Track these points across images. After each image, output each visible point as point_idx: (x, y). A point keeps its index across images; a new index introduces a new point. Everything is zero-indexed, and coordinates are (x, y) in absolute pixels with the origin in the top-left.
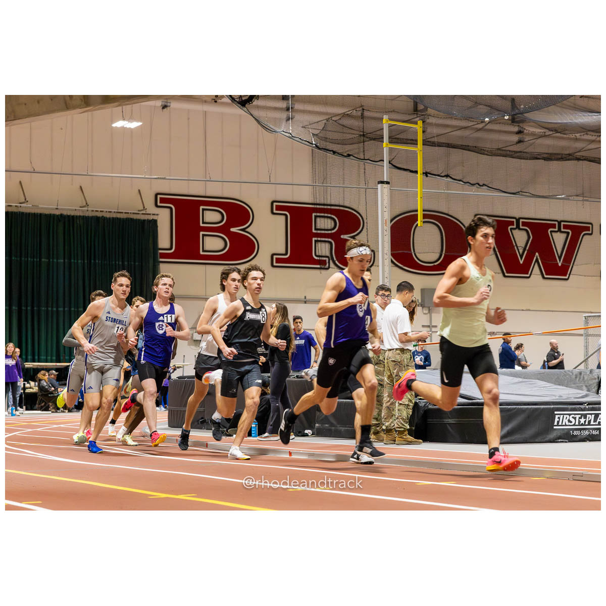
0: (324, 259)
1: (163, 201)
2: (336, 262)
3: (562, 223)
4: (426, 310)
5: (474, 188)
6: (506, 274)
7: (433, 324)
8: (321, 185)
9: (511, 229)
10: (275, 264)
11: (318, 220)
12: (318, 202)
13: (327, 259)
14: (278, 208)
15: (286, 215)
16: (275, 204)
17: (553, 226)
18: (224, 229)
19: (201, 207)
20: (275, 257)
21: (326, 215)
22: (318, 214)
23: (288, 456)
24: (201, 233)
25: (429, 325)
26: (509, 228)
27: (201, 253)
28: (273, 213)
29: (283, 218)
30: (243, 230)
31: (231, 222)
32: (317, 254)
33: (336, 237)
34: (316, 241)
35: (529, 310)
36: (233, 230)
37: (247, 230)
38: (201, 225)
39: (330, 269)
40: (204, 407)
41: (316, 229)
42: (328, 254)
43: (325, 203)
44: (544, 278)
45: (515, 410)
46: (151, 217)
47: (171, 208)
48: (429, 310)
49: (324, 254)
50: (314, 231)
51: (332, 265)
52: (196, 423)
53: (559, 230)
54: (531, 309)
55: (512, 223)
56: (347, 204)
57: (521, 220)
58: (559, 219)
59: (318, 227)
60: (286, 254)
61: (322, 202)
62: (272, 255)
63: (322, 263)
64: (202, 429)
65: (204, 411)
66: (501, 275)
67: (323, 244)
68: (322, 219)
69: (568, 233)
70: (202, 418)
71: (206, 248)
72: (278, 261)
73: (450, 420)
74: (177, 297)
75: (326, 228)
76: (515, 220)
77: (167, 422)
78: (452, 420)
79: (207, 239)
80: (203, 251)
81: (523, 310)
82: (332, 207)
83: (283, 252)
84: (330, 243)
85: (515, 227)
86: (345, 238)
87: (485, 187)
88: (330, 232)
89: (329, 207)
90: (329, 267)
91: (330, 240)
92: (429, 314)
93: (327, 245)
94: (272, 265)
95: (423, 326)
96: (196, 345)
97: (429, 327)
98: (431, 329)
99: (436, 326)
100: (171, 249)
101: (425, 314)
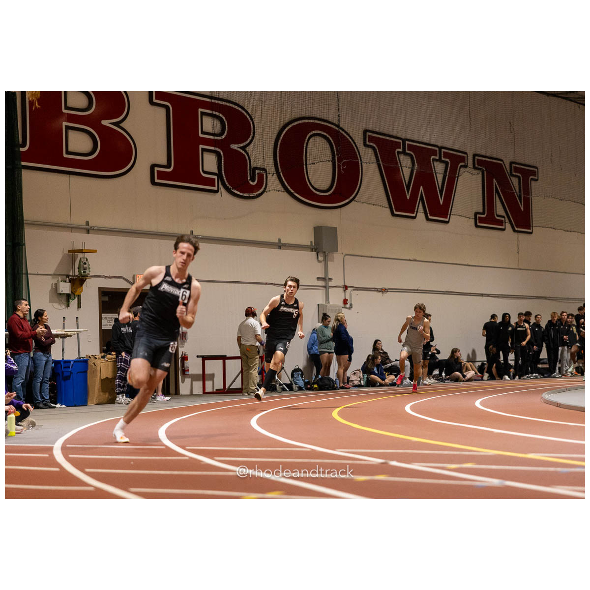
0: (212, 177)
2: (227, 183)
3: (443, 150)
4: (322, 256)
6: (396, 213)
7: (329, 277)
9: (399, 152)
10: (157, 181)
11: (205, 118)
13: (215, 177)
14: (158, 96)
15: (167, 108)
17: (434, 153)
18: (93, 121)
20: (156, 169)
21: (213, 112)
22: (205, 111)
24: (64, 124)
25: (324, 277)
26: (397, 150)
27: (65, 155)
28: (151, 103)
29: (164, 111)
30: (117, 124)
32: (205, 169)
33: (224, 145)
34: (203, 150)
35: (415, 260)
36: (105, 123)
37: (122, 125)
38: (64, 111)
39: (220, 194)
41: (203, 132)
42: (216, 171)
43: (213, 94)
44: (428, 219)
48: (325, 257)
49: (211, 170)
50: (200, 135)
51: (222, 187)
53: (440, 160)
54: (417, 260)
55: (397, 145)
56: (236, 99)
57: (407, 142)
58: (440, 144)
59: (205, 129)
60: (168, 166)
62: (153, 167)
63: (211, 182)
66: (388, 211)
68: (209, 119)
69: (446, 163)
71: (71, 149)
72: (161, 175)
74: (27, 224)
76: (401, 141)
79: (72, 135)
80: (68, 153)
81: (411, 260)
82: (221, 103)
83: (164, 162)
84: (219, 154)
85: (401, 150)
86: (235, 148)
88: (218, 138)
89: (217, 102)
90: (218, 190)
91: (218, 149)
92: (324, 263)
93: (215, 158)
94: (153, 183)
95: (318, 279)
96: (60, 303)
97: (324, 279)
98: (327, 284)
99: (330, 279)
100: (24, 145)
101: (319, 261)
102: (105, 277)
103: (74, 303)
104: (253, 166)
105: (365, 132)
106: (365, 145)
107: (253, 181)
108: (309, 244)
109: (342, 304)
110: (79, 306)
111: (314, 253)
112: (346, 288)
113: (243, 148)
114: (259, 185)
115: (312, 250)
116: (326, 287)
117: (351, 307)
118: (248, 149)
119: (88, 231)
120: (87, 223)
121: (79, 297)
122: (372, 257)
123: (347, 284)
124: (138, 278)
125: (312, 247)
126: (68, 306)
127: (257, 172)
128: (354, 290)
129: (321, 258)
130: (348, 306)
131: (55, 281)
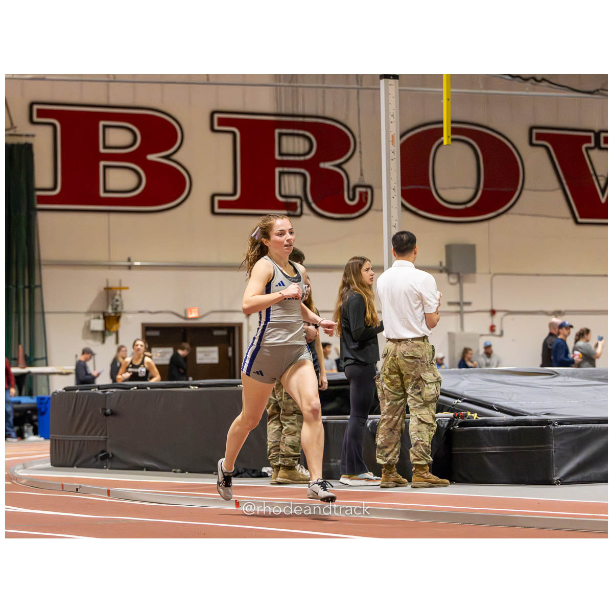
0: (293, 200)
1: (41, 113)
2: (314, 206)
4: (454, 278)
5: (528, 84)
6: (580, 220)
7: (466, 300)
8: (287, 84)
9: (587, 149)
10: (218, 210)
11: (284, 139)
12: (283, 111)
13: (298, 201)
14: (222, 122)
15: (234, 133)
16: (216, 116)
18: (137, 157)
19: (102, 123)
20: (217, 199)
21: (296, 131)
22: (284, 131)
23: (234, 508)
24: (102, 164)
25: (457, 300)
26: (585, 146)
27: (102, 194)
28: (213, 130)
29: (229, 137)
30: (167, 157)
31: (148, 146)
32: (283, 193)
33: (311, 165)
34: (281, 173)
36: (152, 157)
37: (175, 157)
38: (102, 150)
39: (304, 217)
40: (106, 435)
41: (281, 154)
42: (300, 193)
43: (296, 112)
45: (590, 431)
46: (23, 140)
47: (54, 126)
48: (459, 278)
49: (293, 193)
50: (277, 157)
51: (306, 209)
52: (94, 460)
55: (588, 140)
56: (328, 113)
57: (602, 136)
59: (284, 150)
60: (235, 194)
61: (290, 111)
62: (213, 197)
63: (291, 206)
64: (102, 468)
65: (105, 441)
66: (571, 221)
67: (292, 178)
68: (291, 139)
70: (103, 452)
71: (111, 185)
72: (222, 204)
73: (487, 448)
75: (297, 151)
76: (592, 135)
77: (49, 458)
78: (490, 448)
79: (111, 173)
80: (106, 191)
82: (307, 120)
83: (229, 189)
84: (304, 176)
85: (592, 144)
86: (327, 167)
87: (544, 84)
88: (302, 158)
89: (301, 119)
90: (301, 214)
91: (302, 171)
92: (458, 285)
93: (298, 180)
94: (213, 212)
95: (450, 304)
96: (94, 339)
97: (458, 304)
98: (462, 308)
99: (469, 304)
100: (54, 188)
101: (452, 284)
102: (150, 312)
103: (111, 339)
104: (352, 184)
105: (531, 129)
106: (531, 144)
107: (353, 199)
108: (437, 264)
109: (487, 331)
110: (117, 342)
111: (444, 275)
112: (493, 312)
113: (339, 166)
114: (361, 204)
115: (441, 271)
116: (461, 313)
117: (501, 334)
118: (345, 166)
119: (130, 267)
120: (129, 260)
121: (117, 333)
122: (538, 275)
123: (495, 308)
124: (191, 311)
125: (441, 268)
126: (103, 342)
127: (358, 190)
128: (506, 315)
129: (453, 280)
130: (498, 332)
131: (87, 318)
